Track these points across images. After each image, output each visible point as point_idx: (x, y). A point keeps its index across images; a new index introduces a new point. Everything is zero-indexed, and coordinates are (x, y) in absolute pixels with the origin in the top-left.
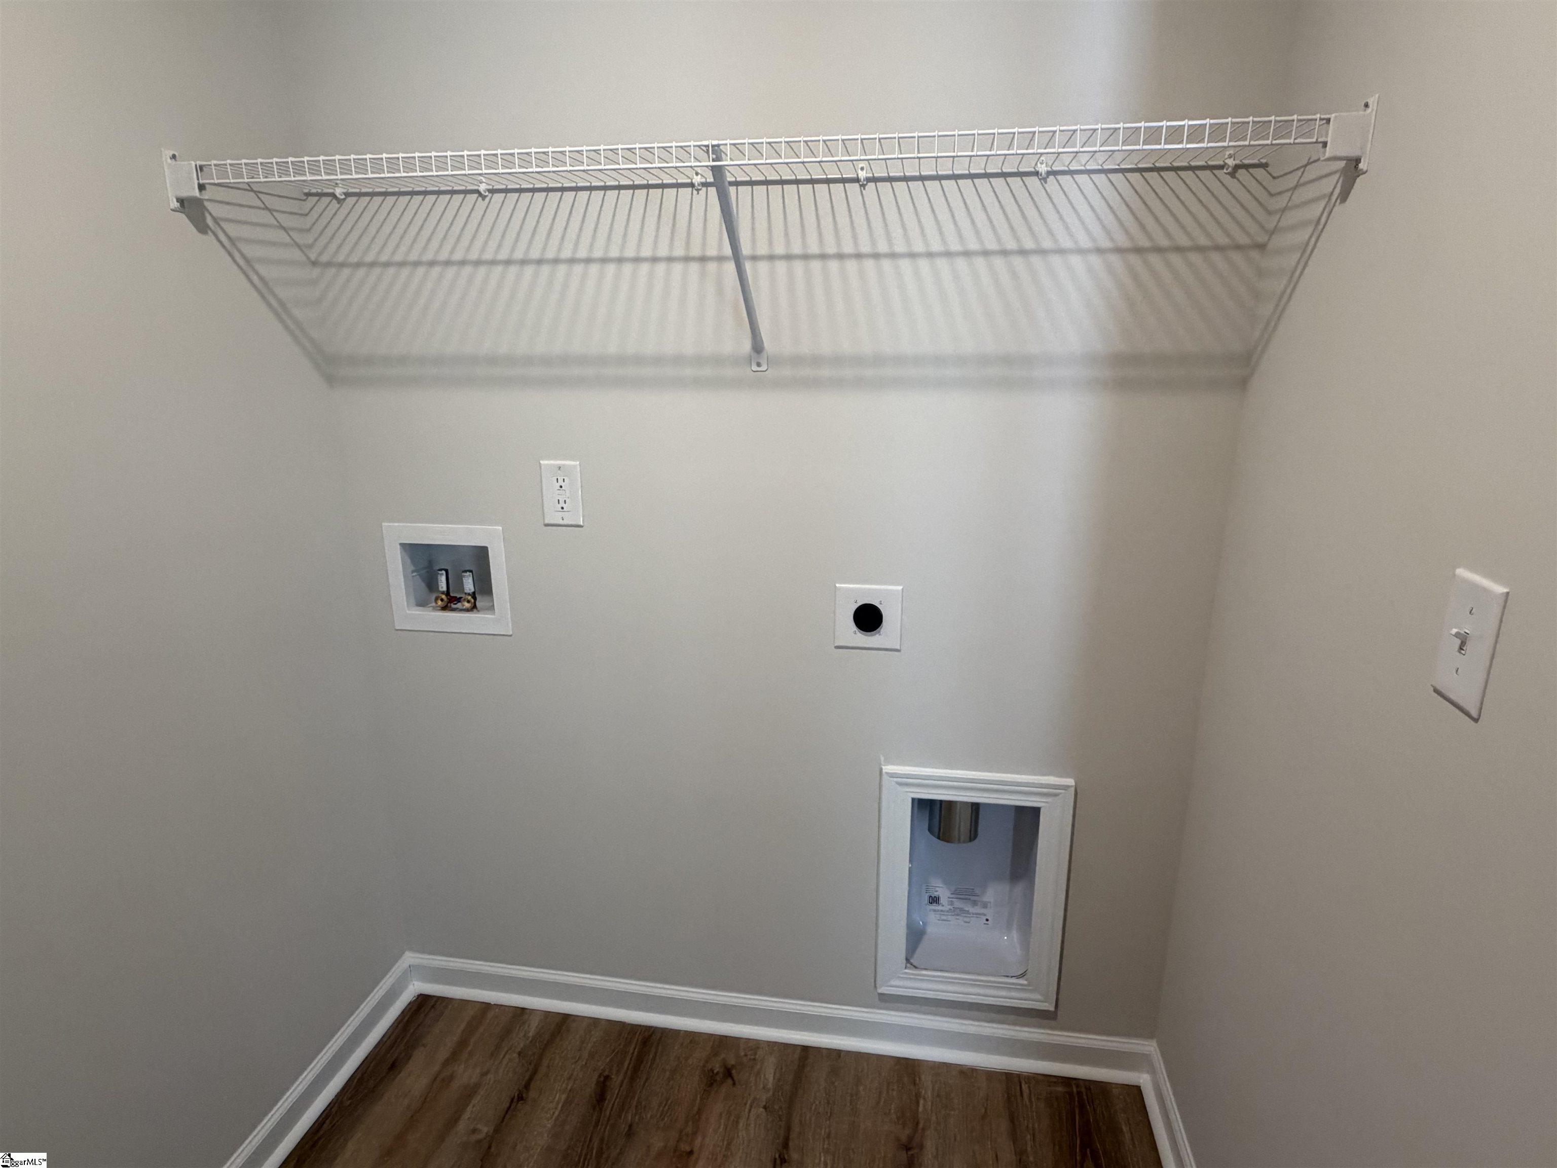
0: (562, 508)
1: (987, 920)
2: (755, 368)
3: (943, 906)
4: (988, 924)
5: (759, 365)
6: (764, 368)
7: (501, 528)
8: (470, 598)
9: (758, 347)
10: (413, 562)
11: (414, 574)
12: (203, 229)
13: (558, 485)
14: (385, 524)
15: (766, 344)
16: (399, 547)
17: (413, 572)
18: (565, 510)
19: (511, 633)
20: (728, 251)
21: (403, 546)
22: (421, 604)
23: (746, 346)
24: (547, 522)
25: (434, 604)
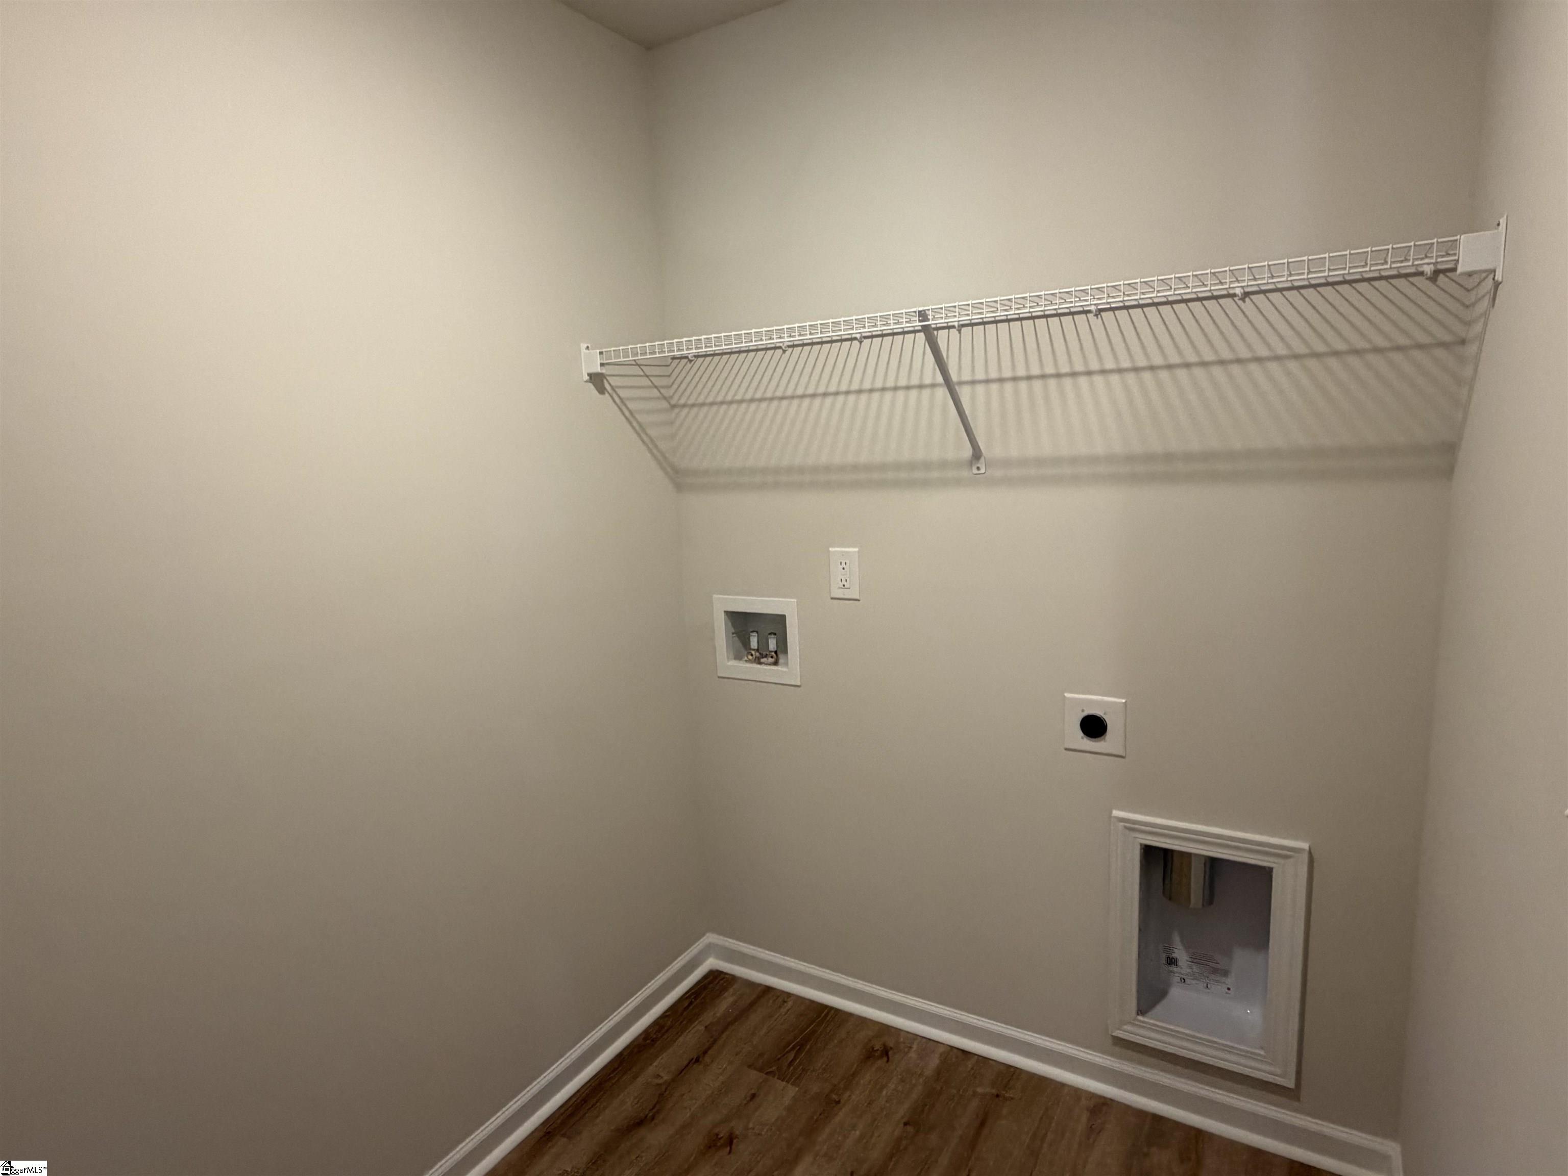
0: (844, 586)
1: (1229, 989)
2: (975, 471)
3: (1181, 968)
4: (1229, 994)
5: (978, 468)
6: (983, 471)
7: (795, 600)
8: (773, 653)
9: (977, 454)
10: (734, 625)
11: (734, 635)
12: (601, 390)
13: (842, 567)
14: (715, 596)
15: (983, 451)
16: (723, 613)
17: (733, 634)
18: (846, 587)
19: (799, 684)
20: (940, 379)
21: (727, 613)
22: (738, 657)
23: (968, 452)
24: (834, 595)
25: (746, 658)
